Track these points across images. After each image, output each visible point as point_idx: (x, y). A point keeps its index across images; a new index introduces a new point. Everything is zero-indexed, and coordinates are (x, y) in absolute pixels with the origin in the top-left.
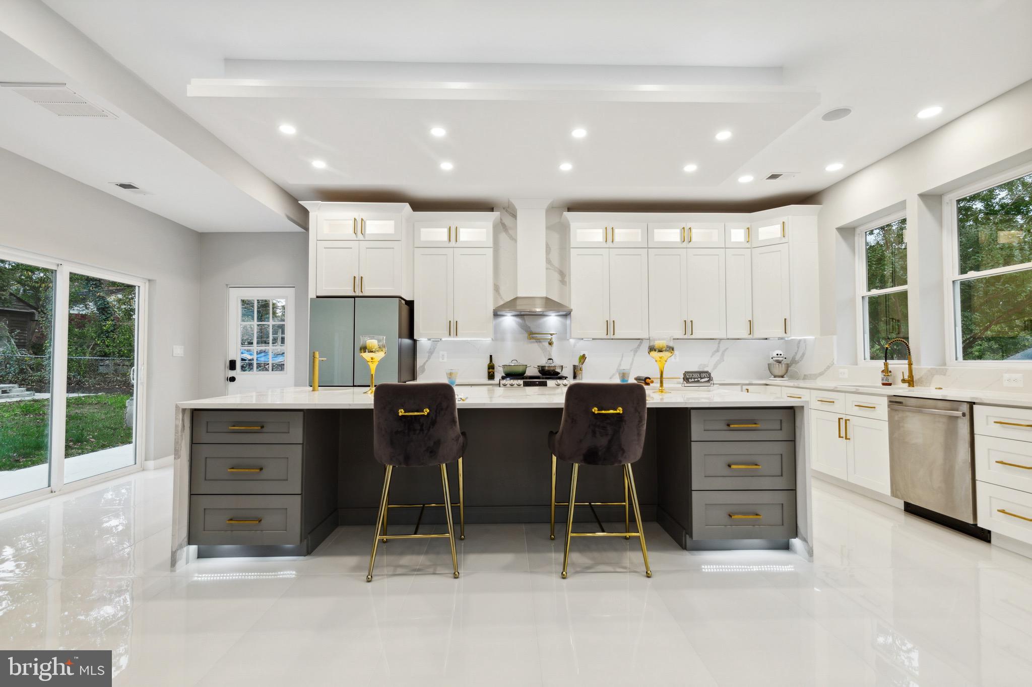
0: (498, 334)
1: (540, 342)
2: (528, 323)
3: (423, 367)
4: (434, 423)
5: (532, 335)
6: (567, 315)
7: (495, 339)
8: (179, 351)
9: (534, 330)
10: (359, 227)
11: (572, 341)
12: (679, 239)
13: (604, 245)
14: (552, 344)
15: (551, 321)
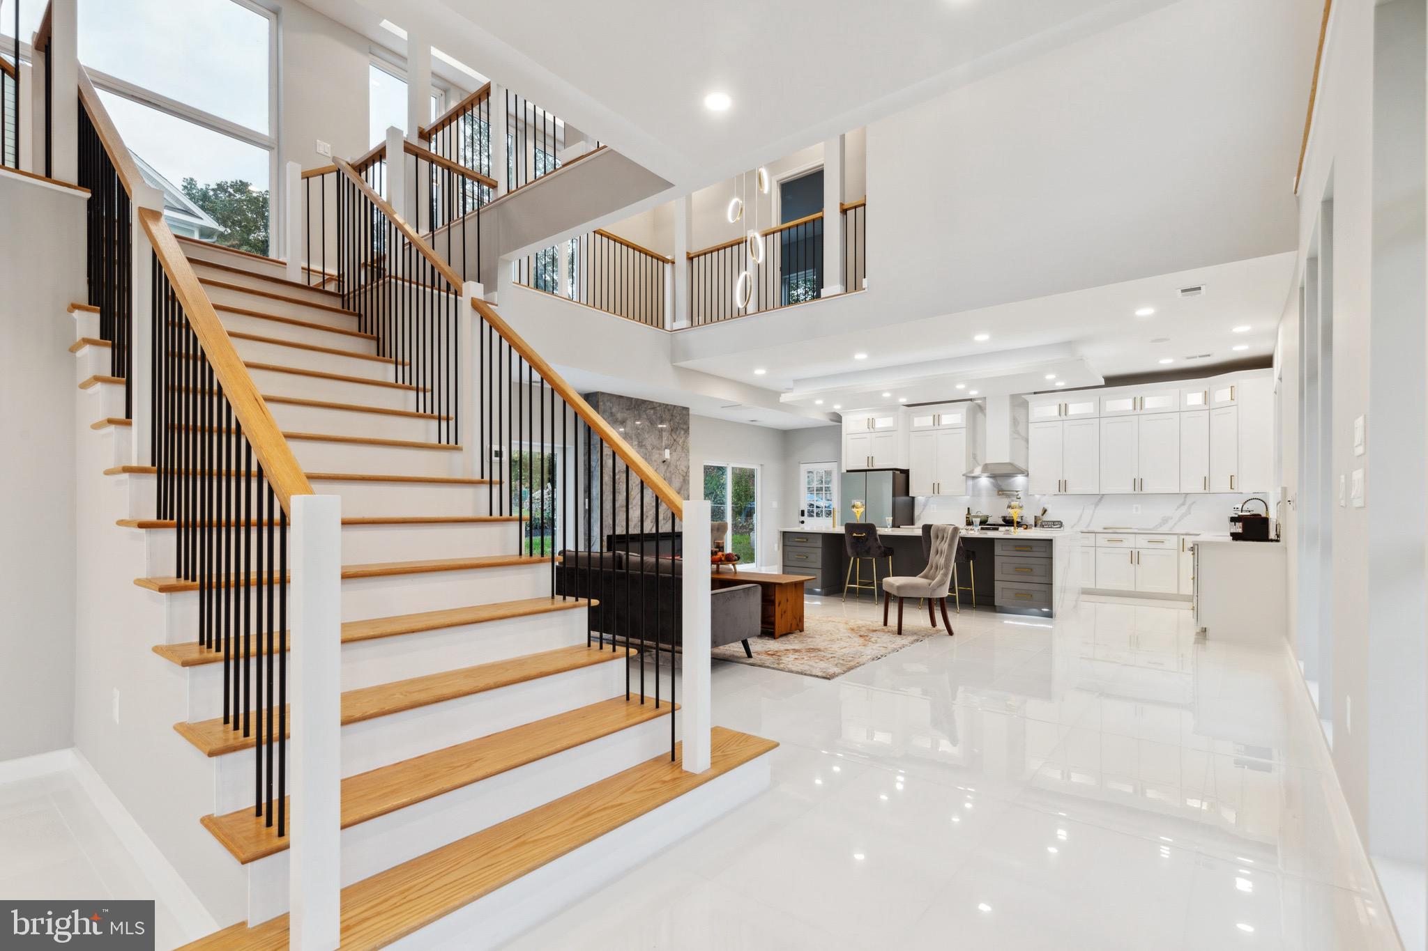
0: (976, 492)
1: (1009, 497)
2: (1000, 483)
3: (919, 516)
4: (867, 539)
5: (1002, 492)
6: (1027, 475)
7: (973, 496)
8: (775, 504)
9: (1004, 488)
10: (870, 423)
11: (1037, 496)
12: (1130, 407)
13: (1059, 418)
14: (1020, 498)
15: (1020, 480)
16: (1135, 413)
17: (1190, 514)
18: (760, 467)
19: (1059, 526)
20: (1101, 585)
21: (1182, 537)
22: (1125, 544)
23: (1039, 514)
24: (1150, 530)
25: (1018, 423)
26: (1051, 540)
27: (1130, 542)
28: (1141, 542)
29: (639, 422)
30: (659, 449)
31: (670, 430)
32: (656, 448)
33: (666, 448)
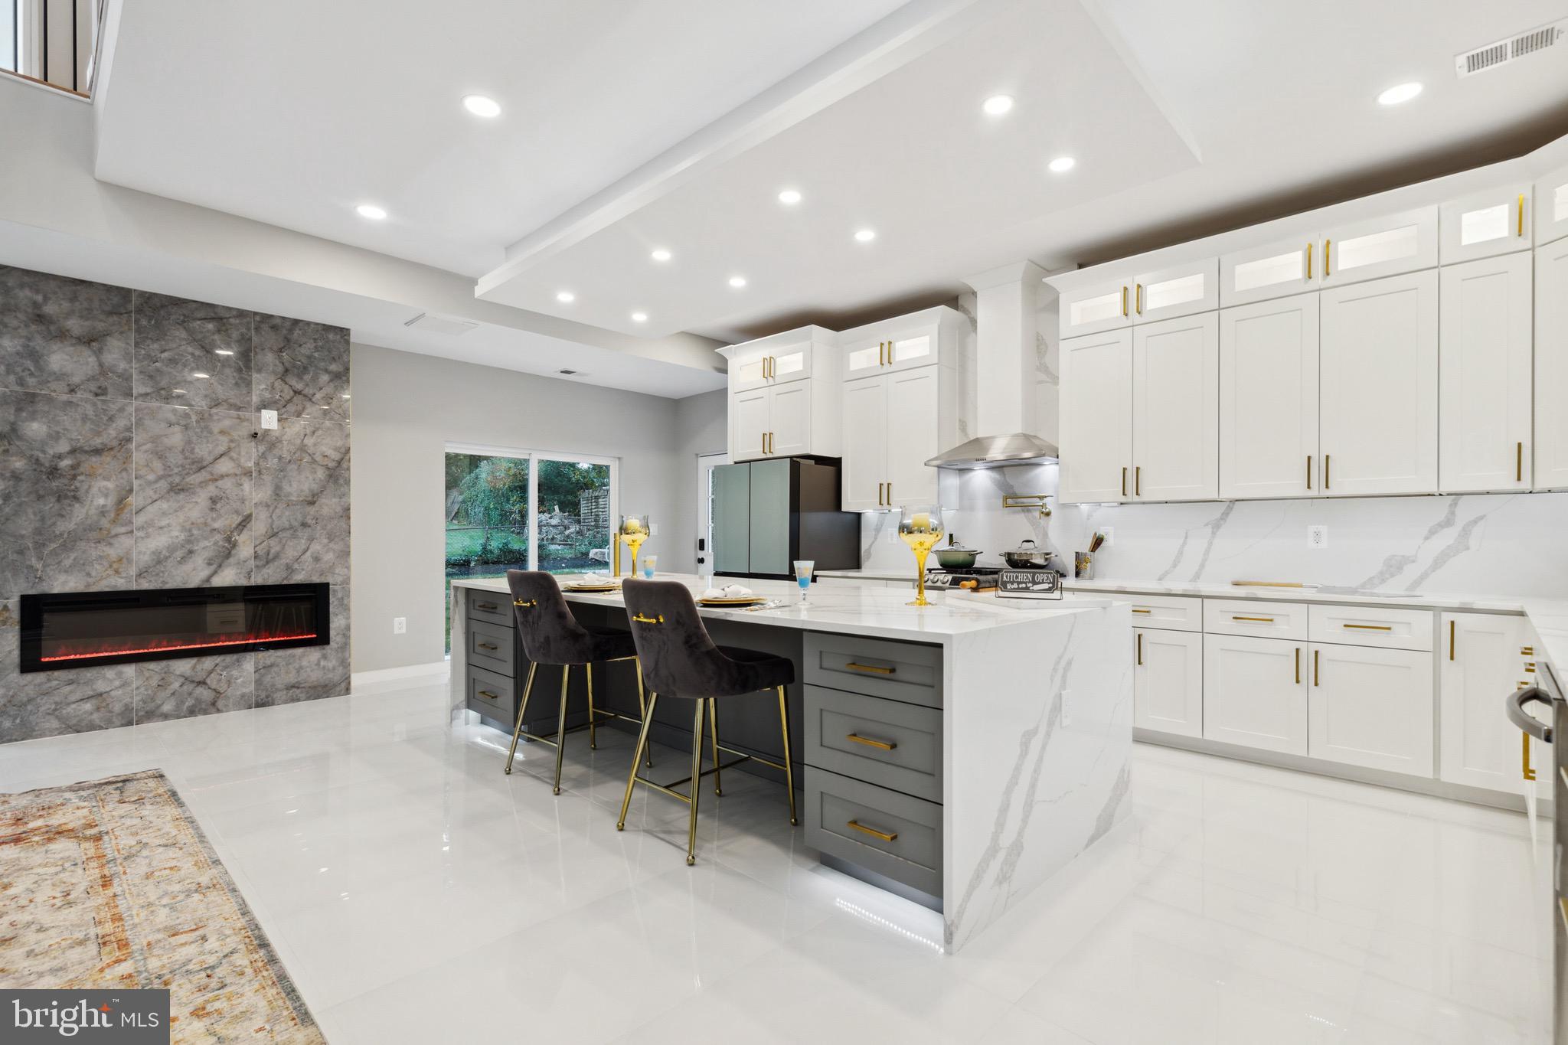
0: (966, 501)
1: (1029, 511)
2: (1011, 482)
3: (869, 550)
5: (1013, 499)
6: (1059, 462)
7: (961, 508)
9: (1019, 491)
10: (769, 367)
11: (1084, 508)
12: (1299, 273)
13: (1124, 322)
14: (1048, 514)
15: (1047, 474)
16: (1312, 285)
17: (1467, 549)
18: (617, 462)
19: (1046, 586)
20: (1217, 733)
21: (1447, 617)
22: (1281, 629)
23: (1085, 547)
24: (1354, 591)
25: (1047, 347)
26: (940, 646)
27: (1292, 623)
28: (1326, 625)
29: (156, 346)
30: (239, 409)
31: (280, 369)
32: (226, 406)
33: (265, 407)
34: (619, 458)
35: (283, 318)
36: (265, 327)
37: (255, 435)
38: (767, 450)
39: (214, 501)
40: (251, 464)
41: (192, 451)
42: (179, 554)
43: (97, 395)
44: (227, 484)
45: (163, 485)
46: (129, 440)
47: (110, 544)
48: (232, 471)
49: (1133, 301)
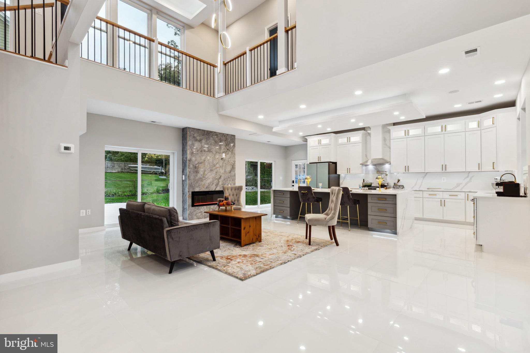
0: (367, 172)
1: (383, 174)
2: (378, 168)
3: (342, 183)
4: (308, 194)
5: (379, 172)
6: (390, 164)
7: (366, 174)
8: (281, 178)
9: (380, 170)
10: (320, 142)
11: (395, 174)
12: (440, 130)
13: (405, 137)
14: (387, 175)
15: (387, 166)
16: (442, 133)
17: (471, 182)
18: (274, 162)
19: (402, 188)
20: (426, 216)
21: (467, 193)
22: (438, 196)
23: (396, 182)
24: (451, 190)
25: (386, 140)
26: (396, 195)
27: (440, 195)
28: (446, 195)
29: (208, 141)
30: (220, 153)
31: (225, 145)
32: (218, 153)
33: (223, 153)
34: (275, 161)
35: (226, 134)
36: (223, 136)
37: (222, 159)
38: (319, 160)
39: (216, 173)
40: (221, 165)
41: (213, 163)
42: (212, 184)
43: (201, 152)
44: (218, 169)
45: (209, 170)
46: (205, 160)
47: (203, 182)
48: (219, 166)
49: (407, 133)
